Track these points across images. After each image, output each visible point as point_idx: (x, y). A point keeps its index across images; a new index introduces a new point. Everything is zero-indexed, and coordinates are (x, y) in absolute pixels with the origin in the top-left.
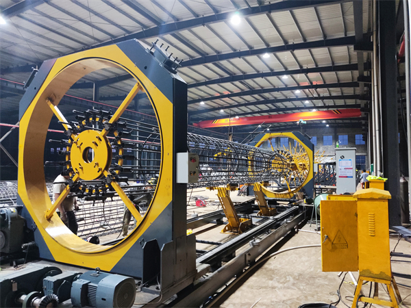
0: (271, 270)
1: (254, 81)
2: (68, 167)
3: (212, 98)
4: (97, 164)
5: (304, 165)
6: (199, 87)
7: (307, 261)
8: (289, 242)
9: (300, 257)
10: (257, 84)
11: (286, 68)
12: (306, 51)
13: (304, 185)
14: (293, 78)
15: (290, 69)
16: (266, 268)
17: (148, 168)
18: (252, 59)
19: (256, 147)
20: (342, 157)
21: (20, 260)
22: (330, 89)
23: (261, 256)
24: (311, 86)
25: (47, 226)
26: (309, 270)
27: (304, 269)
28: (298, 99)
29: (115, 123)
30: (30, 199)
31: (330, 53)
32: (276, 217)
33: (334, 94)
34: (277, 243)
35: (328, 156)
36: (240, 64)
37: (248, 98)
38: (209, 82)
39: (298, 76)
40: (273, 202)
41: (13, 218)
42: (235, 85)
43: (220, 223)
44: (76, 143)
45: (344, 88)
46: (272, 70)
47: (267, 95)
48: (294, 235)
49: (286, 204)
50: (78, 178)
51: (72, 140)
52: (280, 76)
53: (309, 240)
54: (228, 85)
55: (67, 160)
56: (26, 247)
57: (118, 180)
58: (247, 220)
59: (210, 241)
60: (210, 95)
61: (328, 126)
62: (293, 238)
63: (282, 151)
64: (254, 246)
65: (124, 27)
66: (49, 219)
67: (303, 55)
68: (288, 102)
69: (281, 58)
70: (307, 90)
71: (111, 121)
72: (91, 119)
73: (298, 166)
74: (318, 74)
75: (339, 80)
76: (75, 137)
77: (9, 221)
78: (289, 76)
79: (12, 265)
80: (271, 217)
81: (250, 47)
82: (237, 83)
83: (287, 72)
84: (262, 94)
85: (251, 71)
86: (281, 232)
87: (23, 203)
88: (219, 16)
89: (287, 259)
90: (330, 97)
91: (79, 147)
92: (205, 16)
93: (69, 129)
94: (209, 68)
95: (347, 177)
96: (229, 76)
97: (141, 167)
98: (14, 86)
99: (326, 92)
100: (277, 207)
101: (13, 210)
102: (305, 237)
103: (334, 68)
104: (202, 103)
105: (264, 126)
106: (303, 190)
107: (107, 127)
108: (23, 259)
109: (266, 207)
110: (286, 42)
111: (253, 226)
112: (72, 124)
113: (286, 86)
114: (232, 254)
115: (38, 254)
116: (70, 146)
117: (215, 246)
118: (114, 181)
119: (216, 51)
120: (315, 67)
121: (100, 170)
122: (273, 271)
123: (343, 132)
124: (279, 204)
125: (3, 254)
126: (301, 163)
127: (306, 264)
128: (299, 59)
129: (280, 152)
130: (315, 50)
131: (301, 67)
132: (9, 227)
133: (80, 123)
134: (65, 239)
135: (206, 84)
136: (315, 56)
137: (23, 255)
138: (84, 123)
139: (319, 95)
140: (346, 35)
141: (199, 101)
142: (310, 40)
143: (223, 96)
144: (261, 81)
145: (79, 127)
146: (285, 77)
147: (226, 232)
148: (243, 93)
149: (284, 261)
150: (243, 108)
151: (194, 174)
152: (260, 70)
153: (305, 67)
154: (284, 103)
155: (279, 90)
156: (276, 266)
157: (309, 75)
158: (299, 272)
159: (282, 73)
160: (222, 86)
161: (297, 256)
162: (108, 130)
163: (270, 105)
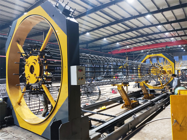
1: (143, 30)
3: (122, 40)
4: (35, 74)
5: (170, 71)
6: (116, 36)
8: (159, 115)
9: (164, 125)
10: (146, 32)
11: (159, 22)
12: (170, 12)
13: (170, 82)
14: (164, 27)
15: (162, 22)
16: (142, 132)
18: (141, 19)
19: (142, 62)
22: (185, 31)
23: (140, 124)
24: (174, 30)
28: (167, 38)
29: (43, 50)
30: (10, 93)
31: (184, 11)
32: (152, 100)
34: (151, 115)
35: (184, 66)
36: (135, 22)
37: (141, 39)
38: (120, 33)
39: (166, 26)
40: (152, 91)
42: (134, 33)
43: (121, 102)
46: (152, 23)
47: (150, 37)
49: (160, 92)
52: (157, 26)
54: (130, 33)
57: (45, 83)
58: (136, 101)
59: (110, 115)
61: (184, 50)
62: (162, 112)
63: (157, 64)
64: (135, 119)
65: (78, 10)
66: (19, 104)
67: (168, 14)
69: (156, 17)
70: (172, 33)
71: (41, 50)
72: (33, 50)
73: (167, 72)
74: (178, 23)
80: (149, 100)
81: (139, 13)
82: (134, 32)
83: (160, 24)
84: (148, 37)
85: (141, 25)
86: (154, 109)
87: (8, 95)
89: (156, 126)
90: (185, 35)
91: (28, 66)
93: (25, 56)
94: (119, 26)
96: (130, 29)
98: (34, 42)
99: (183, 33)
100: (154, 94)
101: (1, 99)
102: (169, 112)
104: (118, 43)
105: (150, 52)
106: (169, 84)
108: (5, 125)
109: (148, 94)
110: (158, 8)
111: (139, 105)
112: (26, 54)
113: (160, 31)
114: (122, 123)
115: (13, 122)
116: (25, 65)
117: (113, 118)
118: (43, 84)
119: (122, 17)
120: (175, 20)
121: (37, 77)
122: (145, 134)
124: (156, 92)
126: (168, 70)
128: (166, 17)
129: (156, 65)
130: (175, 11)
133: (29, 52)
135: (118, 34)
136: (175, 14)
138: (31, 52)
139: (179, 35)
141: (116, 42)
142: (171, 5)
143: (127, 39)
144: (147, 30)
145: (29, 55)
146: (159, 27)
147: (124, 108)
148: (138, 37)
149: (154, 127)
150: (138, 44)
151: (82, 79)
152: (146, 24)
153: (170, 21)
154: (160, 40)
155: (156, 33)
156: (148, 131)
157: (173, 24)
158: (162, 136)
159: (158, 25)
160: (127, 34)
161: (162, 124)
162: (40, 55)
163: (152, 42)
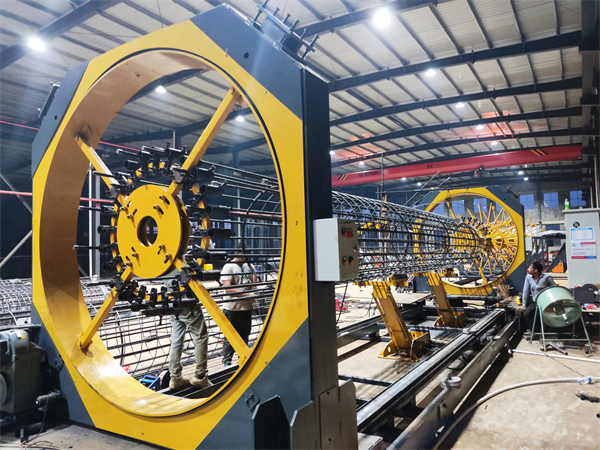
0: (485, 433)
1: (410, 115)
2: (114, 255)
3: (347, 145)
4: (163, 248)
7: (548, 413)
8: (503, 375)
9: (533, 405)
10: (418, 121)
11: (461, 92)
12: (493, 63)
13: (510, 272)
14: (472, 106)
15: (467, 92)
16: (475, 430)
17: (256, 252)
18: (407, 80)
20: (577, 225)
21: (33, 426)
22: (531, 121)
23: (461, 404)
24: (501, 118)
25: (80, 362)
26: (558, 434)
27: (549, 431)
28: (479, 140)
30: (51, 313)
31: (531, 64)
32: (473, 329)
33: (536, 129)
34: (482, 376)
36: (388, 90)
37: (402, 141)
38: (342, 120)
39: (479, 103)
40: (457, 302)
41: (20, 350)
42: (381, 123)
43: (375, 339)
44: (126, 210)
45: (552, 120)
46: (438, 96)
47: (429, 135)
48: (507, 361)
49: (479, 305)
50: (131, 275)
51: (119, 205)
52: (451, 105)
53: (536, 369)
54: (370, 124)
55: (112, 241)
56: (43, 402)
58: (422, 334)
60: (344, 140)
61: (526, 179)
62: (507, 365)
64: (450, 388)
66: (85, 349)
67: (488, 69)
68: (463, 145)
69: (452, 76)
70: (494, 125)
71: (186, 166)
72: (151, 165)
73: (494, 242)
74: (512, 97)
75: (544, 107)
76: (124, 200)
77: (14, 356)
78: (466, 103)
79: (18, 436)
80: (465, 330)
81: (404, 61)
82: (384, 119)
83: (463, 98)
84: (422, 135)
85: (406, 100)
86: (488, 357)
87: (40, 321)
88: (355, 16)
89: (509, 410)
90: (531, 135)
91: (131, 218)
92: (334, 17)
93: (114, 185)
94: (341, 99)
95: (585, 257)
96: (371, 109)
97: (245, 252)
99: (525, 127)
100: (466, 311)
101: (21, 334)
102: (529, 364)
103: (537, 88)
106: (508, 281)
107: (179, 179)
108: (39, 424)
110: (460, 50)
111: (432, 344)
112: (118, 177)
113: (461, 119)
114: (410, 402)
115: (66, 413)
116: (116, 216)
118: (194, 278)
119: (352, 72)
120: (506, 87)
121: (168, 258)
122: (489, 434)
123: (550, 189)
124: (466, 305)
125: (4, 414)
126: (499, 237)
127: (549, 419)
128: (481, 76)
130: (506, 61)
131: (484, 88)
132: (14, 365)
133: (133, 174)
134: (112, 386)
135: (337, 123)
136: (507, 71)
137: (38, 417)
138: (138, 173)
139: (513, 131)
140: (558, 32)
142: (498, 45)
143: (363, 141)
144: (422, 115)
145: (130, 181)
146: (460, 106)
147: (389, 356)
148: (393, 135)
149: (505, 413)
150: (394, 157)
151: (350, 261)
152: (419, 97)
153: (491, 88)
154: (457, 147)
155: (449, 126)
156: (494, 425)
157: (498, 100)
158: (541, 438)
159: (454, 100)
160: (360, 126)
161: (526, 402)
162: (182, 182)
163: (435, 151)
